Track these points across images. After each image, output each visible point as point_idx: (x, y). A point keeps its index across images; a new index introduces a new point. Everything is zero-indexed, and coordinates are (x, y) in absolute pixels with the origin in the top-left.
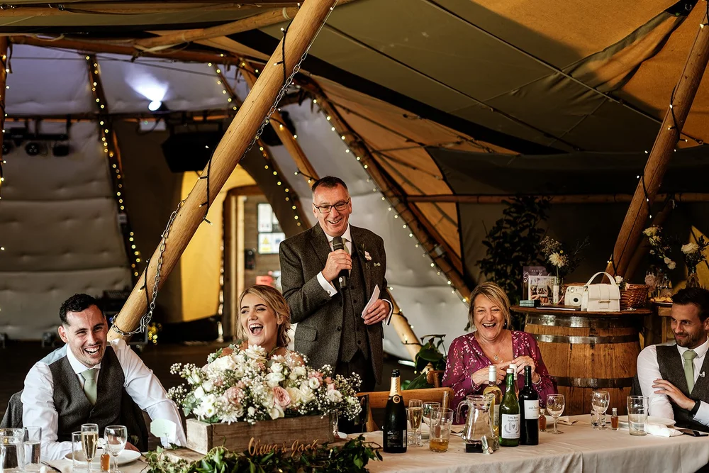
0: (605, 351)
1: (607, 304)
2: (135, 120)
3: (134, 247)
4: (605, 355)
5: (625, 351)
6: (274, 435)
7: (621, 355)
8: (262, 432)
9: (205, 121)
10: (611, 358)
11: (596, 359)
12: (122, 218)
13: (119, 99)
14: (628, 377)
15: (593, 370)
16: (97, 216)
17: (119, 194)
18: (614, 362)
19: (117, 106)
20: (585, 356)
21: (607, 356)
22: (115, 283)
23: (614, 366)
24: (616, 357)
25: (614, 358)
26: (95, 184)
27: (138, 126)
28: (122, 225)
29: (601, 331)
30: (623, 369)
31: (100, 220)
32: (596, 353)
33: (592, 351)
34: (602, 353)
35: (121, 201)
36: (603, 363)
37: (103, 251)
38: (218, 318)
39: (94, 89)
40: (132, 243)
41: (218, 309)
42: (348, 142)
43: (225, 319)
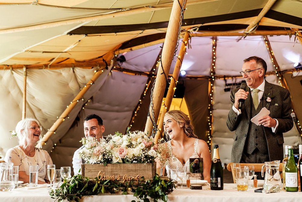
2: (291, 72)
6: (119, 172)
8: (112, 169)
13: (283, 64)
19: (283, 67)
22: (295, 143)
27: (292, 75)
39: (273, 61)
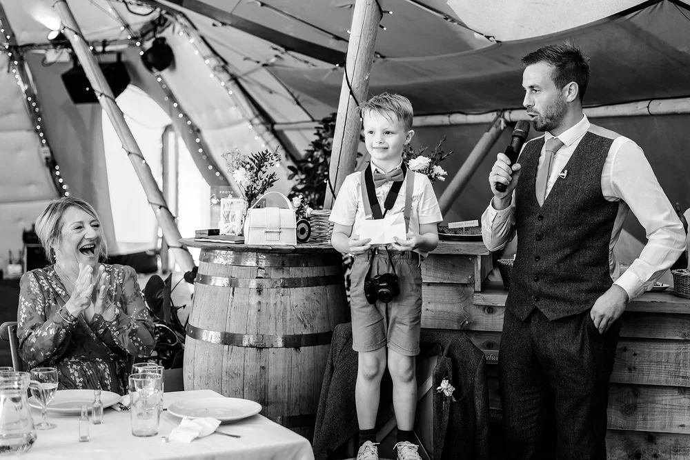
0: (276, 298)
1: (277, 234)
3: (61, 180)
4: (275, 304)
5: (308, 298)
7: (300, 303)
9: (104, 52)
10: (285, 308)
11: (263, 308)
12: (45, 152)
14: (309, 332)
15: (259, 324)
16: (19, 149)
17: (38, 127)
18: (288, 313)
20: (249, 305)
21: (279, 304)
23: (288, 319)
24: (292, 307)
25: (288, 308)
26: (12, 116)
28: (47, 158)
29: (272, 271)
30: (302, 322)
31: (22, 154)
32: (263, 301)
33: (258, 298)
34: (272, 301)
35: (41, 135)
36: (272, 314)
37: (30, 183)
38: (157, 252)
40: (59, 177)
41: (157, 243)
42: (212, 67)
43: (163, 253)
